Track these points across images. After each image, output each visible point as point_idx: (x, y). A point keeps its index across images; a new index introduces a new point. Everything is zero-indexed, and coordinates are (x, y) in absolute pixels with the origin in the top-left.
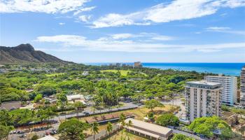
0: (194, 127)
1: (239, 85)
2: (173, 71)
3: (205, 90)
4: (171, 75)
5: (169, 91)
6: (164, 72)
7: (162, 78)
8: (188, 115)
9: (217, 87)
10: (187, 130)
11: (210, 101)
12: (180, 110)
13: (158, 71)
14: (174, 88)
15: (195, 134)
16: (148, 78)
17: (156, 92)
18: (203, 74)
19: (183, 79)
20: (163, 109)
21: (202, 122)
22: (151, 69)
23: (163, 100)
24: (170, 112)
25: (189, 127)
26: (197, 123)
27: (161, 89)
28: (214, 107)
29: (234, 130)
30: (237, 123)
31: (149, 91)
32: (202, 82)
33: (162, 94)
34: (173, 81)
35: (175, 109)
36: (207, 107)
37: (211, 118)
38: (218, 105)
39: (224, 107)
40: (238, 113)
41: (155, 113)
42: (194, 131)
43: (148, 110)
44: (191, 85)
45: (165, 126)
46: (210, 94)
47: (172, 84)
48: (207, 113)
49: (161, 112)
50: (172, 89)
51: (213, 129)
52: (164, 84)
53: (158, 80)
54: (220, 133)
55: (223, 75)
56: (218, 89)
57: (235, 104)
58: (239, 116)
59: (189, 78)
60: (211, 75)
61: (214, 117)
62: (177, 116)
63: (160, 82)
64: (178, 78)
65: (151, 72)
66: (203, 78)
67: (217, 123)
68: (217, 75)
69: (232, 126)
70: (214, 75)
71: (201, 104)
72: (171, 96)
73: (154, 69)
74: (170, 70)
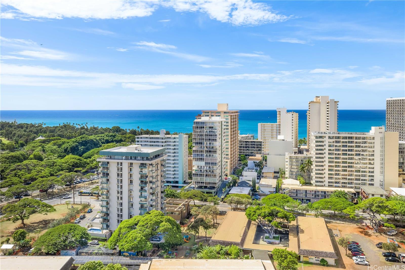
0: (117, 241)
1: (190, 148)
2: (73, 128)
3: (136, 163)
4: (69, 138)
5: (64, 174)
6: (52, 131)
7: (49, 146)
8: (106, 219)
9: (157, 156)
10: (104, 250)
11: (146, 183)
12: (90, 211)
13: (39, 130)
14: (75, 165)
15: (120, 253)
16: (12, 149)
17: (33, 179)
18: (134, 133)
19: (96, 144)
20: (50, 216)
21: (132, 227)
22: (21, 126)
23: (52, 196)
24: (67, 221)
25: (108, 243)
26: (123, 231)
27: (47, 171)
28: (152, 194)
29: (184, 229)
30: (189, 215)
31: (16, 180)
32: (131, 148)
33: (47, 182)
34: (74, 150)
35: (78, 212)
36: (141, 196)
37: (148, 216)
38: (159, 189)
39: (169, 190)
40: (191, 198)
41: (31, 228)
42: (118, 249)
43: (12, 226)
44: (111, 156)
45: (57, 253)
46: (145, 171)
47: (71, 158)
48: (142, 206)
49: (45, 223)
50: (72, 168)
51: (151, 236)
52: (54, 158)
53: (38, 151)
54: (163, 241)
55: (168, 133)
56: (158, 160)
57: (185, 182)
58: (192, 203)
59: (107, 142)
60: (147, 133)
61: (154, 212)
62: (84, 224)
63: (43, 155)
64: (84, 143)
65: (22, 132)
66: (133, 141)
67: (158, 223)
68: (158, 133)
69: (182, 223)
70: (152, 133)
71: (130, 191)
72: (70, 183)
73: (27, 126)
74: (65, 127)
